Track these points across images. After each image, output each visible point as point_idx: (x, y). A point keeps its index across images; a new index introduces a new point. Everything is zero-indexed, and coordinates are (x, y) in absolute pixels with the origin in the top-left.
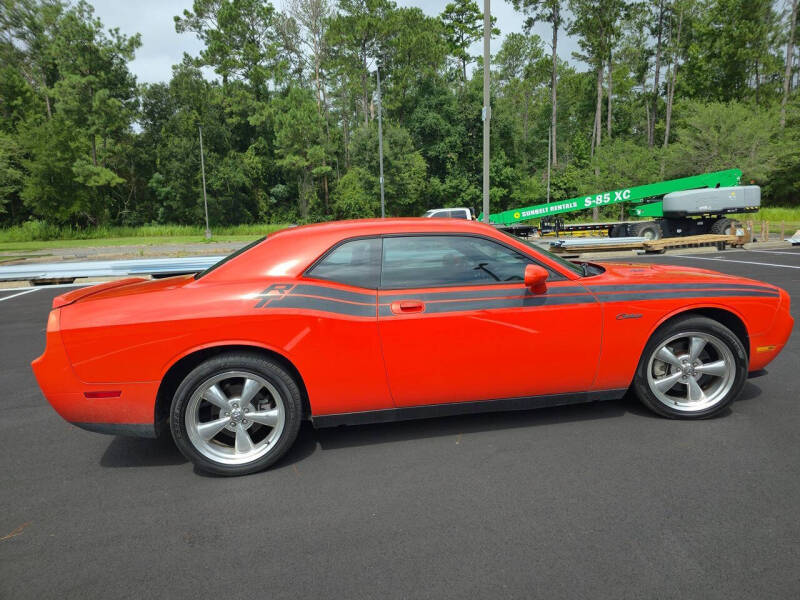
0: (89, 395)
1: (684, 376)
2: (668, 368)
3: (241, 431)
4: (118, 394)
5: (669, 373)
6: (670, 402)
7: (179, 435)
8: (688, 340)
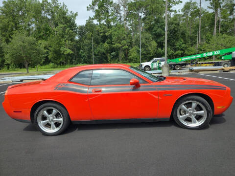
0: (15, 112)
1: (190, 115)
2: (185, 112)
3: (52, 123)
4: (21, 112)
6: (185, 123)
8: (191, 103)
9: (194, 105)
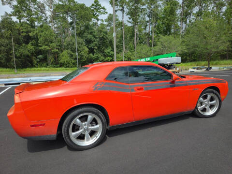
1: (206, 106)
2: (201, 104)
3: (87, 134)
5: (202, 105)
6: (203, 113)
7: (67, 137)
9: (209, 96)
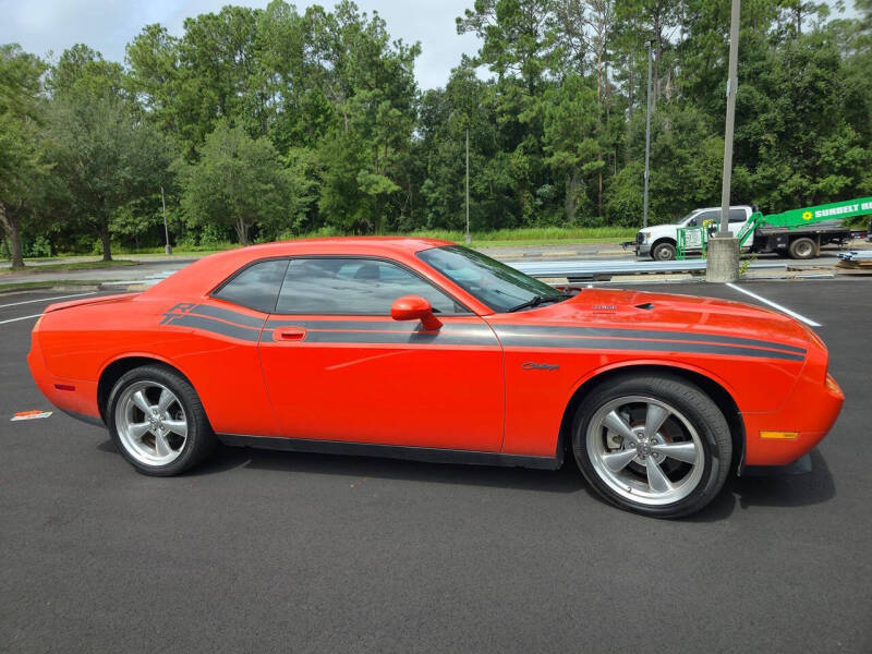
0: (57, 387)
1: (641, 455)
2: (621, 441)
3: (160, 436)
5: (622, 447)
6: (620, 487)
8: (644, 406)
9: (656, 412)
